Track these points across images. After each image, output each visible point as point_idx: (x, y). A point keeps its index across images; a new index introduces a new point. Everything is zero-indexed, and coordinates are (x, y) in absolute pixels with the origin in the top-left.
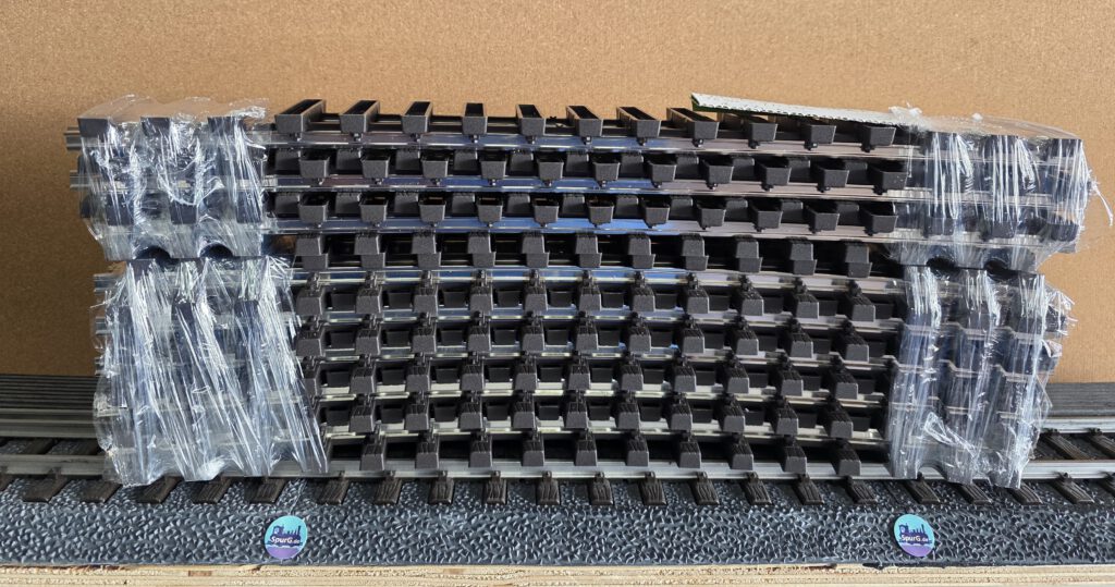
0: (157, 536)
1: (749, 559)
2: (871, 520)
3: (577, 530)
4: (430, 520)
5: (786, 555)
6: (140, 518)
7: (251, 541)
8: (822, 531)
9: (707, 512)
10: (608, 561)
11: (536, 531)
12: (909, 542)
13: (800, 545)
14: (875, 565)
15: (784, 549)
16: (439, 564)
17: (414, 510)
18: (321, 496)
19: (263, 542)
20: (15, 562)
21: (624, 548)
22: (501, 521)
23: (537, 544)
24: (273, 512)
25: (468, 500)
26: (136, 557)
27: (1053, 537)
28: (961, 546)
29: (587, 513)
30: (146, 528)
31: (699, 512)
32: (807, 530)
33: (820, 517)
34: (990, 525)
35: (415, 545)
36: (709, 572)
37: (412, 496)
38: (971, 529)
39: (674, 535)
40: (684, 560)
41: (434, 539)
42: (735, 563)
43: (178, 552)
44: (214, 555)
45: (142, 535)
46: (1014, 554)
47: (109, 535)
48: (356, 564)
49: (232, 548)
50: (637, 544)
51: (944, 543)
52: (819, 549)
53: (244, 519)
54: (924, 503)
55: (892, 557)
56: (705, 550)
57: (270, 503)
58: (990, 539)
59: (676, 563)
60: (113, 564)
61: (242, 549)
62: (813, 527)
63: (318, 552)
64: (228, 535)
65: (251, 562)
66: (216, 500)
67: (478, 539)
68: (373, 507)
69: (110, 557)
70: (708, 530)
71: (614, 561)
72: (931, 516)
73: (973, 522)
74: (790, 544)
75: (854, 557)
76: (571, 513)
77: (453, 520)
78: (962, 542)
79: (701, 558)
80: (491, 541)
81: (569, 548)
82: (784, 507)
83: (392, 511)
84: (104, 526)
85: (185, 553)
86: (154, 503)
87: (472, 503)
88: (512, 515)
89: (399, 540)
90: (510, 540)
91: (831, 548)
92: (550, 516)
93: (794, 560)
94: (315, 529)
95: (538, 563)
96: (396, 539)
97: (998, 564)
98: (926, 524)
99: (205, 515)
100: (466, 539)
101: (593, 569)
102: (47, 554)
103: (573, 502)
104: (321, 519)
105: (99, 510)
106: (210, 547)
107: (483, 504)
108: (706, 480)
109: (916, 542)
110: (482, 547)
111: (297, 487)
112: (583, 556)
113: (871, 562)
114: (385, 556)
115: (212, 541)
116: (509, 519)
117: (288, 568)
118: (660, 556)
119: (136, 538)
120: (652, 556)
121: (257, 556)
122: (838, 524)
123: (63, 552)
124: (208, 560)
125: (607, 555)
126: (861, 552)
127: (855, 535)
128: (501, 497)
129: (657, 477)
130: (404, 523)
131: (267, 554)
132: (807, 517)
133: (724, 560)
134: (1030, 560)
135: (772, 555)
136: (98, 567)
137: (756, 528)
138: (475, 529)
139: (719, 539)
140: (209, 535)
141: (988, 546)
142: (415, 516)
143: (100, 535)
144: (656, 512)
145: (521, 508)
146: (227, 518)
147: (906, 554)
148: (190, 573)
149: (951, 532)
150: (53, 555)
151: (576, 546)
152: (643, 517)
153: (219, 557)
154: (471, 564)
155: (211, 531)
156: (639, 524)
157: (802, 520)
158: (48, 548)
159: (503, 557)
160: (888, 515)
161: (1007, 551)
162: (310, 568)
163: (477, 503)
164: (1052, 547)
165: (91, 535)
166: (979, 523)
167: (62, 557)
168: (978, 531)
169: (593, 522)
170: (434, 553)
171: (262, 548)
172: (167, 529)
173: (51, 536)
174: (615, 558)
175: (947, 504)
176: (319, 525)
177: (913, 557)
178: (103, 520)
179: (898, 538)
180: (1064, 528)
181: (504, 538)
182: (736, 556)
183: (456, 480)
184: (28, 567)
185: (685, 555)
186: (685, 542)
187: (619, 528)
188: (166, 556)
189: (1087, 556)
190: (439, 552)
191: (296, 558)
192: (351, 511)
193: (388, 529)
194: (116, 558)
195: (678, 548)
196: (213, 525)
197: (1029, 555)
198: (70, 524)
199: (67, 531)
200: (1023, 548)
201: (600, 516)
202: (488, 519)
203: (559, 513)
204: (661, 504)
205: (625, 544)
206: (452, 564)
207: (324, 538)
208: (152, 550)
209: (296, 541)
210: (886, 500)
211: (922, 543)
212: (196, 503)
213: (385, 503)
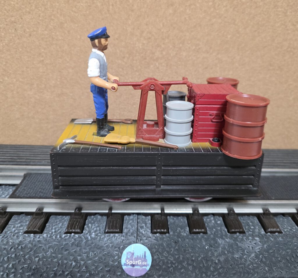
18: (152, 228)
19: (120, 263)
30: (32, 253)
43: (58, 271)
47: (7, 259)
66: (80, 231)
85: (64, 272)
86: (35, 233)
106: (81, 267)
111: (132, 220)
115: (82, 263)
119: (26, 260)
131: (124, 273)
140: (79, 258)
146: (90, 245)
155: (79, 256)
171: (120, 268)
172: (49, 254)
176: (158, 250)
196: (81, 251)
207: (163, 260)
212: (66, 233)
213: (199, 233)
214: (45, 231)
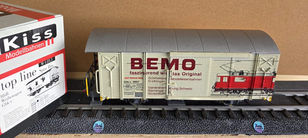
0: (66, 126)
1: (216, 133)
2: (247, 122)
3: (172, 125)
4: (134, 122)
5: (225, 132)
6: (62, 121)
7: (90, 128)
8: (235, 125)
9: (205, 120)
10: (180, 133)
11: (161, 125)
12: (257, 128)
13: (229, 129)
14: (249, 135)
15: (225, 130)
16: (137, 134)
17: (130, 119)
18: (107, 115)
20: (32, 133)
21: (184, 130)
22: (152, 123)
23: (162, 129)
24: (95, 120)
25: (144, 116)
26: (62, 131)
27: (295, 127)
28: (271, 129)
29: (175, 121)
30: (63, 124)
31: (203, 120)
32: (231, 125)
33: (234, 122)
34: (278, 124)
35: (131, 129)
36: (206, 136)
37: (129, 115)
38: (273, 125)
39: (197, 126)
40: (199, 133)
41: (136, 127)
42: (212, 134)
43: (72, 130)
44: (81, 131)
45: (63, 126)
46: (285, 132)
47: (55, 126)
48: (116, 134)
49: (85, 129)
50: (187, 129)
51: (266, 128)
52: (234, 130)
53: (88, 122)
54: (261, 118)
55: (253, 132)
56: (205, 130)
57: (94, 117)
58: (278, 128)
59: (197, 134)
60: (56, 133)
61: (88, 130)
62: (233, 124)
63: (106, 131)
64: (84, 126)
65: (90, 133)
66: (80, 116)
67: (147, 127)
68: (120, 118)
69: (55, 132)
70: (205, 125)
71: (181, 133)
72: (263, 121)
73: (274, 123)
74: (227, 129)
75: (243, 132)
76: (170, 120)
77: (140, 122)
78: (271, 128)
79: (204, 133)
80: (150, 128)
81: (170, 130)
82: (225, 119)
83: (125, 120)
84: (53, 123)
85: (74, 131)
86: (65, 117)
87: (145, 117)
88: (155, 121)
89: (127, 128)
90: (155, 128)
91: (237, 130)
92: (165, 121)
93: (227, 133)
94: (106, 124)
95: (162, 134)
96: (126, 127)
97: (280, 134)
98: (262, 124)
99: (78, 121)
100: (144, 127)
101: (176, 135)
102: (40, 131)
103: (170, 117)
104: (107, 122)
105: (51, 119)
106: (80, 129)
107: (147, 117)
108: (204, 111)
109: (259, 128)
110: (148, 129)
111: (100, 112)
112: (173, 132)
113: (247, 134)
114: (123, 132)
115: (80, 127)
116: (154, 122)
117: (99, 135)
118: (193, 132)
119: (61, 127)
120: (191, 132)
121: (91, 132)
122: (239, 123)
123: (43, 130)
124: (79, 132)
125: (180, 132)
126: (245, 131)
127: (243, 126)
128: (152, 116)
129: (192, 110)
130: (128, 123)
131: (94, 131)
132: (231, 122)
133: (210, 133)
134: (288, 133)
135: (222, 132)
136: (52, 134)
137: (218, 124)
138: (146, 124)
139: (208, 127)
140: (79, 126)
141: (278, 130)
142: (131, 121)
143: (52, 126)
144: (192, 120)
145: (157, 119)
146: (83, 121)
147: (256, 132)
148: (75, 136)
149: (268, 126)
150: (41, 131)
151: (172, 129)
152: (189, 121)
153: (82, 132)
154: (145, 134)
156: (188, 124)
157: (229, 123)
158: (40, 129)
159: (153, 132)
160: (252, 121)
161: (283, 131)
162: (104, 135)
163: (146, 117)
164: (294, 130)
165: (50, 126)
166: (276, 123)
167: (43, 131)
168: (275, 125)
169: (176, 123)
170: (136, 131)
171: (92, 129)
172: (69, 124)
173: (40, 126)
174: (182, 132)
175: (267, 118)
176: (107, 123)
177: (258, 133)
178: (53, 122)
179: (254, 127)
180: (298, 125)
181: (153, 127)
182: (213, 132)
183: (140, 110)
184: (35, 134)
185: (200, 132)
186: (200, 128)
187: (183, 124)
188: (69, 131)
189: (303, 132)
190: (137, 131)
191: (101, 132)
192: (114, 120)
193: (124, 125)
194: (57, 132)
195: (198, 130)
196: (80, 123)
197: (288, 132)
198: (45, 123)
199: (44, 125)
200: (287, 130)
201: (178, 121)
202: (149, 122)
203: (167, 120)
204: (193, 118)
205: (184, 129)
206: (141, 134)
207: (108, 127)
208: (65, 130)
209: (101, 128)
210: (251, 117)
211: (261, 129)
212: (75, 117)
213: (123, 117)
214: (68, 116)
